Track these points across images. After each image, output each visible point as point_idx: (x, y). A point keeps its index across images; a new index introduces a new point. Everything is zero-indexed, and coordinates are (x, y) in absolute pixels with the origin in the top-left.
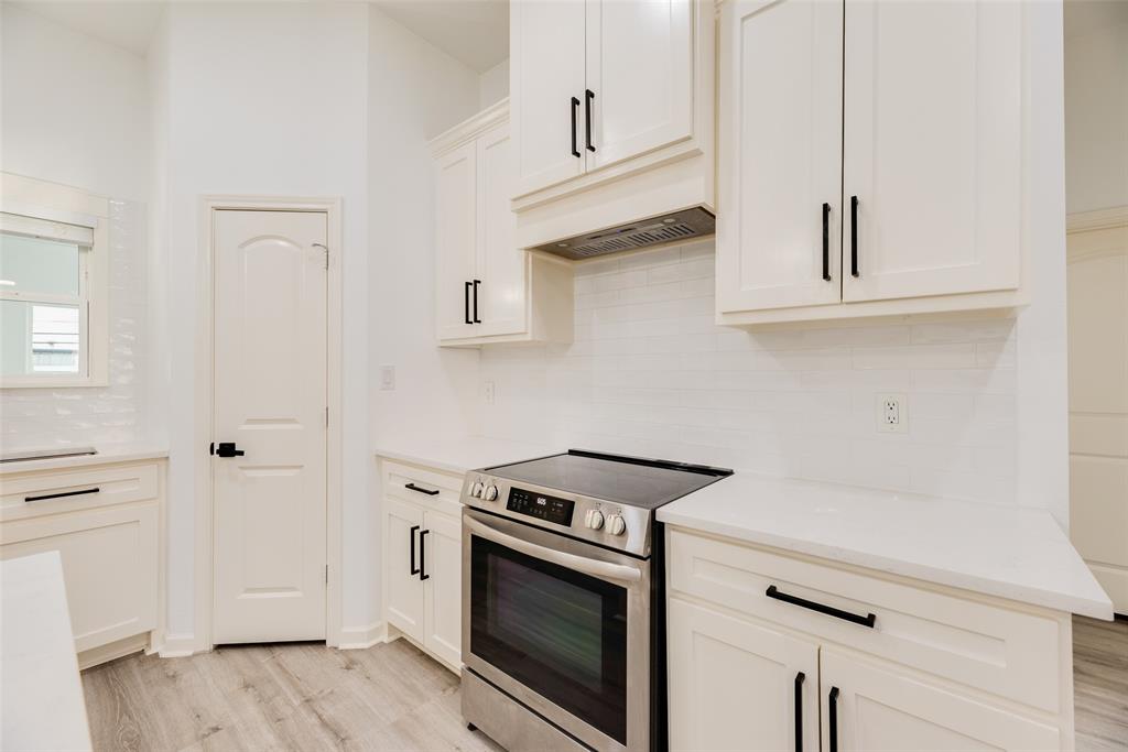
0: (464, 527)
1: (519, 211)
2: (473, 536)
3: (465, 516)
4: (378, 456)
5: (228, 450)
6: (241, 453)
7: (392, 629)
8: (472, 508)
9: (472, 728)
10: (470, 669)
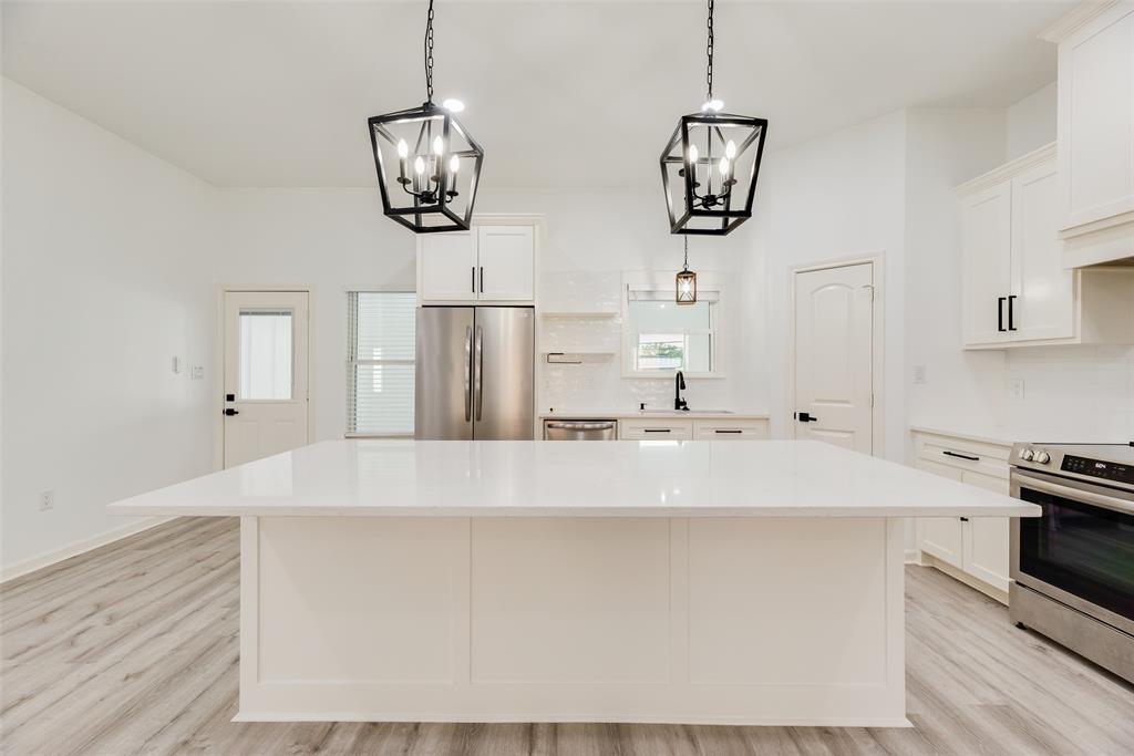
0: (1012, 482)
1: (1066, 239)
2: (1022, 489)
3: (1014, 474)
4: (913, 431)
5: (804, 417)
6: (815, 420)
7: (926, 556)
8: (1019, 467)
9: (1020, 626)
10: (1018, 583)
